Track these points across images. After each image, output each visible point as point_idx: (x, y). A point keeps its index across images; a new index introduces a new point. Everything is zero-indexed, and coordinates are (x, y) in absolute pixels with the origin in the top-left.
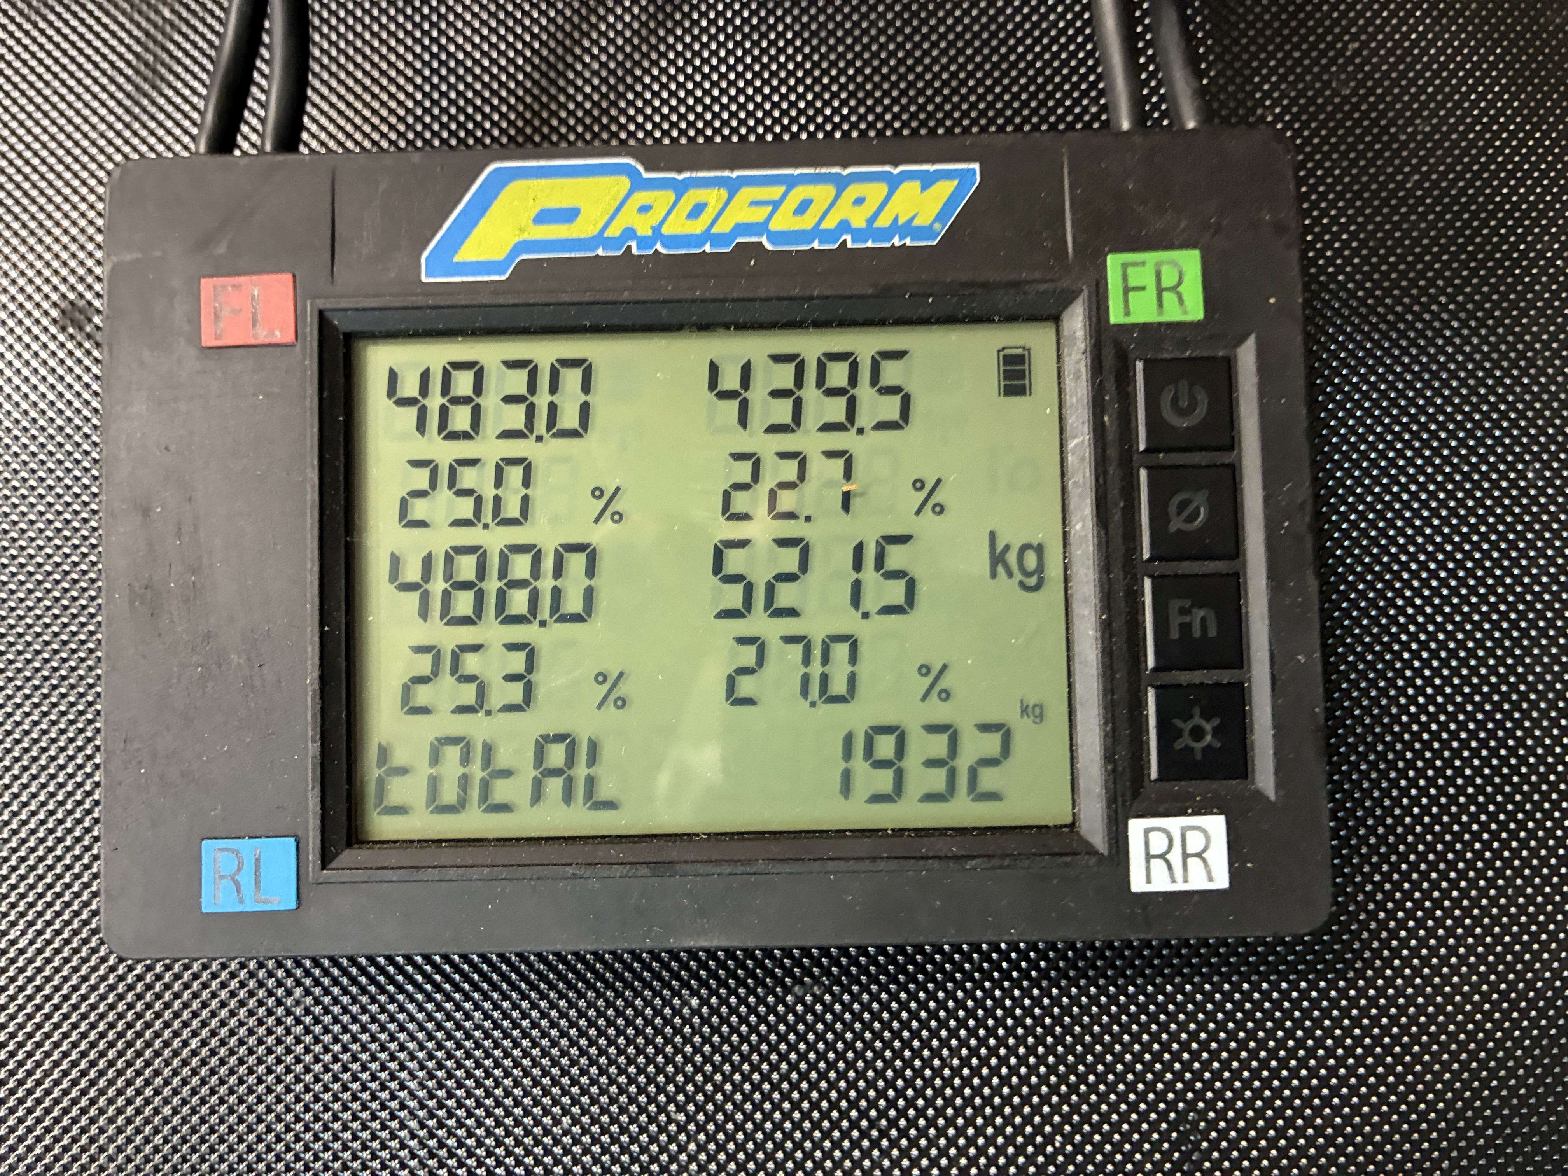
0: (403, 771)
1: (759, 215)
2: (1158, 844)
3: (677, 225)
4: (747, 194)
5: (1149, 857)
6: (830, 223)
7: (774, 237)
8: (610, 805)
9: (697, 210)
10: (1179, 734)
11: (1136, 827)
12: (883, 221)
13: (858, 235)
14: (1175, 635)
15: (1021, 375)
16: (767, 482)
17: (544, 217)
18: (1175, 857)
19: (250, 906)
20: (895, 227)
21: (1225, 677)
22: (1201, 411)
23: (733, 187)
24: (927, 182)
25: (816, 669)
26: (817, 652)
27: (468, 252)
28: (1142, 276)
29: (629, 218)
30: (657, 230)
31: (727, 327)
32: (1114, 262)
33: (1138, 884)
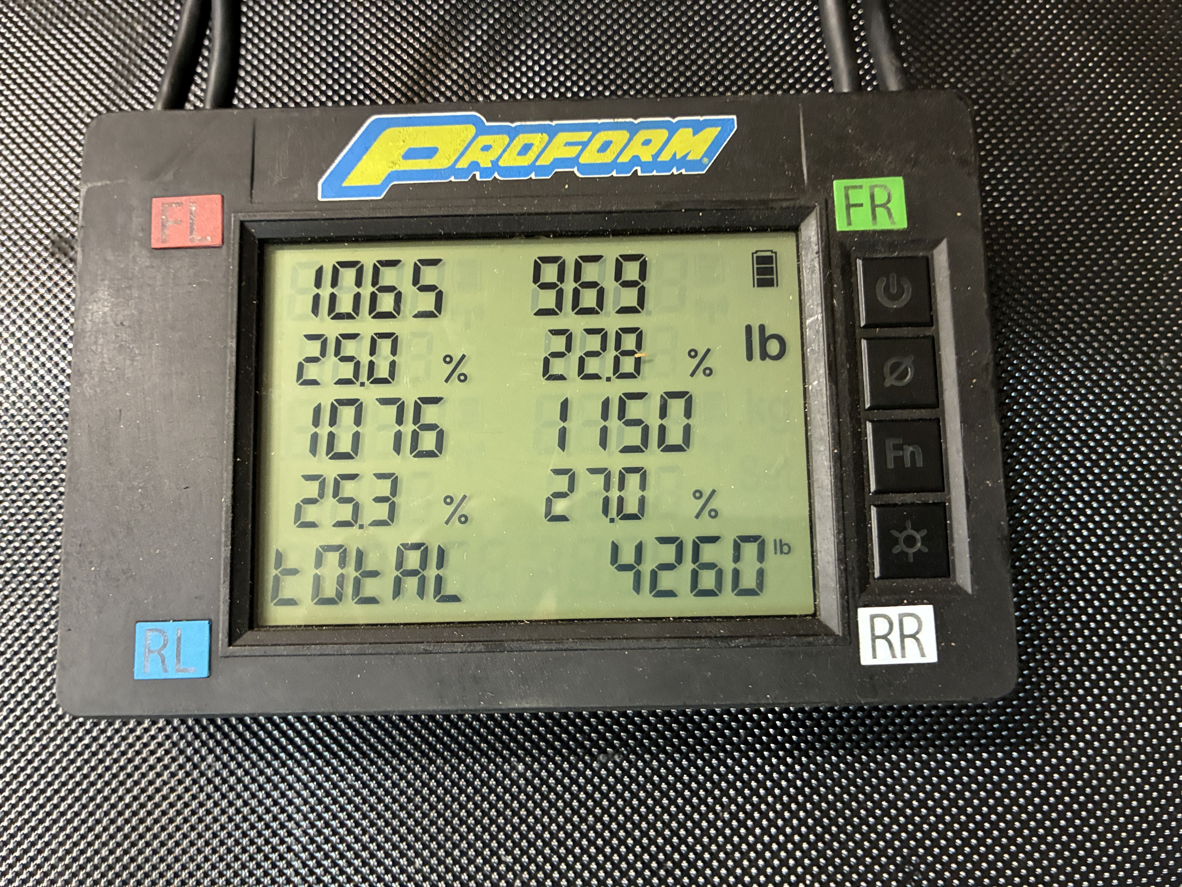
0: (294, 572)
1: (572, 152)
2: (882, 627)
3: (511, 160)
4: (563, 137)
5: (874, 638)
6: (624, 158)
7: (583, 168)
8: (455, 599)
9: (526, 148)
10: (896, 541)
11: (864, 614)
12: (665, 157)
13: (645, 166)
14: (891, 465)
15: (770, 271)
16: (577, 353)
17: (411, 154)
18: (895, 637)
19: (172, 674)
20: (674, 161)
21: (931, 498)
22: (906, 298)
23: (552, 133)
24: (698, 128)
25: (614, 494)
26: (615, 480)
27: (354, 180)
28: (860, 196)
29: (475, 155)
30: (495, 163)
31: (547, 235)
32: (839, 186)
33: (866, 659)
